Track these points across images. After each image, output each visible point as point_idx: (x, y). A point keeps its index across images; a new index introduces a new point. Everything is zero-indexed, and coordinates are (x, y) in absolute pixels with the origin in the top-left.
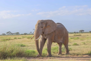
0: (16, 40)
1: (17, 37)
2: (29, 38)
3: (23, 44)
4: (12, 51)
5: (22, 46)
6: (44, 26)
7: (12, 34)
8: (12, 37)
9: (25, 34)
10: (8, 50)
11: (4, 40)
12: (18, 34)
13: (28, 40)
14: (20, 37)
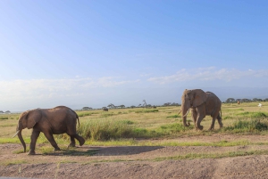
0: (120, 115)
1: (122, 110)
2: (137, 112)
3: (131, 120)
4: (116, 130)
5: (129, 123)
6: (192, 97)
7: (115, 107)
8: (116, 112)
9: (133, 107)
10: (111, 128)
11: (106, 116)
12: (122, 107)
13: (136, 115)
14: (127, 110)
